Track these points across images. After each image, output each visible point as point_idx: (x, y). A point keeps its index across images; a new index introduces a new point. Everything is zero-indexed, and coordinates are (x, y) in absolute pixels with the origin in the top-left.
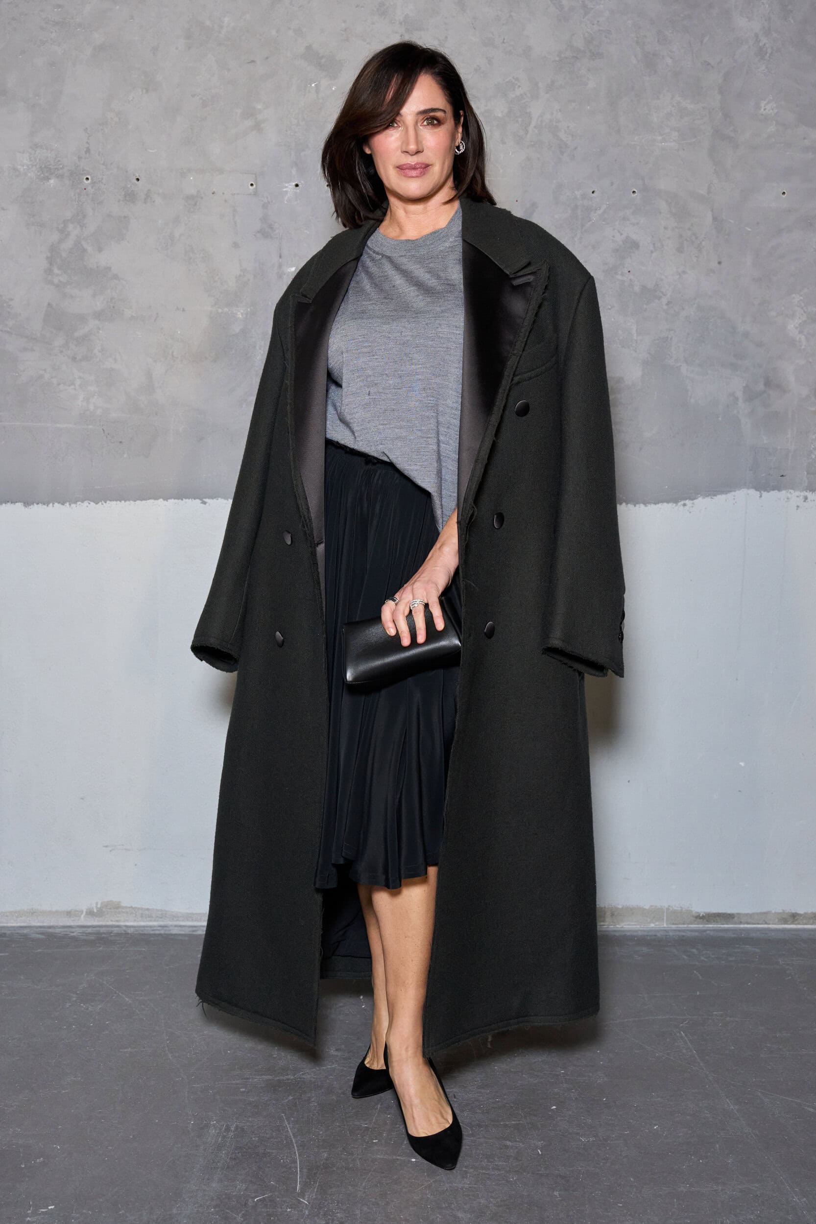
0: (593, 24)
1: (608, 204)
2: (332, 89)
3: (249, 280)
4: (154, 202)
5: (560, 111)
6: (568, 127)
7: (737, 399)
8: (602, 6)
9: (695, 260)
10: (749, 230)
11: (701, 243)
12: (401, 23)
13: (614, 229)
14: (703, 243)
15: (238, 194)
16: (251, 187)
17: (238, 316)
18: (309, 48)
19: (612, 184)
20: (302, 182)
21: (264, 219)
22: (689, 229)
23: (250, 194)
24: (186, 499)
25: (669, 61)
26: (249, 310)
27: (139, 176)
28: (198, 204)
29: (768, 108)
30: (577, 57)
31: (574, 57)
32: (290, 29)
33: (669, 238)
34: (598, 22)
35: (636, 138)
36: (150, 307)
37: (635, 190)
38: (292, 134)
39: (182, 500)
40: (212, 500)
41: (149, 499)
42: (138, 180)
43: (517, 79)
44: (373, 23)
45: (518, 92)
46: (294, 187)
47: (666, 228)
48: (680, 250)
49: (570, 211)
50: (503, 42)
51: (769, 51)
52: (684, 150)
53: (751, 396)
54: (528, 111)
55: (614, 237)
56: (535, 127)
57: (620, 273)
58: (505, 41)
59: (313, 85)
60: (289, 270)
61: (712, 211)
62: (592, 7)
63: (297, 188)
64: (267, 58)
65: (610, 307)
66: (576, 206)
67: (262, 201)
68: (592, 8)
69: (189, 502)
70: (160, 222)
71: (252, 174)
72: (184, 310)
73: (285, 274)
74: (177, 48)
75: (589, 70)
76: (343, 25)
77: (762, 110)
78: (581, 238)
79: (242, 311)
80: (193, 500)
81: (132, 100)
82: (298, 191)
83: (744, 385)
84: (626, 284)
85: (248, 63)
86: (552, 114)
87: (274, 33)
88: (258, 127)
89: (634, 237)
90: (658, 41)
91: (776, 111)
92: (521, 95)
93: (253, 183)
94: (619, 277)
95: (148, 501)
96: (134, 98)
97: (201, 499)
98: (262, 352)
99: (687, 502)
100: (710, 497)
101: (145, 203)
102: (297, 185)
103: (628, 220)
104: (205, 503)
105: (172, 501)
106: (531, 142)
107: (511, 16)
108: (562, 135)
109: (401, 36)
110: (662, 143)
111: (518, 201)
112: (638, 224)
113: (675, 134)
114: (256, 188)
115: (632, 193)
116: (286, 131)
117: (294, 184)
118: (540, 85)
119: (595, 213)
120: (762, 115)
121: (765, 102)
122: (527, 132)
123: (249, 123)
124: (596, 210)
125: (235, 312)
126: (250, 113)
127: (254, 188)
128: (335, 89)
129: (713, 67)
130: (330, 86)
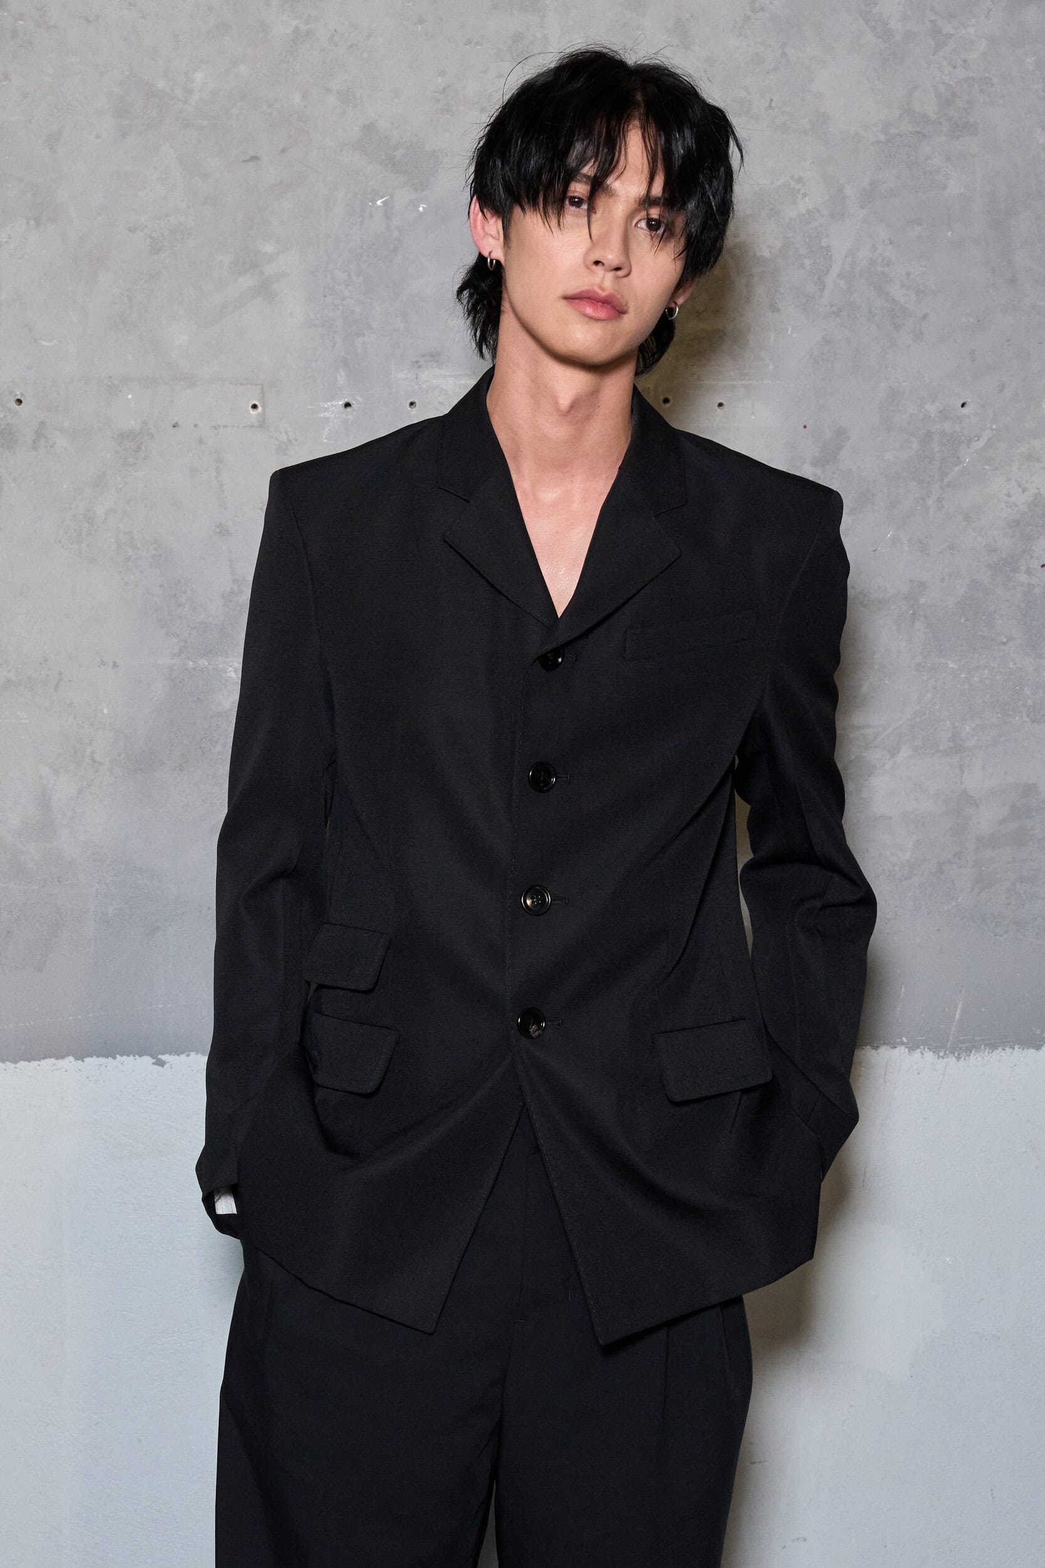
0: (954, 67)
1: (996, 430)
2: (418, 211)
4: (51, 446)
5: (891, 243)
6: (908, 274)
8: (971, 30)
13: (1009, 480)
15: (225, 426)
16: (253, 412)
17: (229, 675)
18: (369, 129)
19: (1002, 387)
20: (359, 398)
23: (252, 426)
24: (121, 1055)
27: (22, 395)
28: (143, 448)
30: (924, 136)
31: (916, 132)
32: (329, 91)
34: (965, 61)
36: (46, 660)
38: (336, 302)
39: (114, 1058)
40: (176, 1057)
41: (44, 1059)
42: (19, 401)
43: (800, 180)
45: (804, 205)
46: (342, 408)
49: (915, 446)
50: (770, 107)
54: (823, 244)
55: (1009, 495)
56: (839, 276)
57: (1023, 568)
58: (773, 105)
59: (379, 203)
62: (952, 31)
63: (349, 409)
64: (283, 151)
65: (1005, 640)
67: (277, 440)
68: (952, 35)
69: (129, 1061)
70: (65, 486)
71: (256, 385)
72: (115, 665)
74: (98, 137)
75: (948, 159)
76: (440, 80)
78: (940, 500)
80: (137, 1057)
81: (7, 242)
82: (350, 417)
84: (1037, 591)
85: (244, 161)
86: (874, 248)
87: (297, 98)
88: (266, 290)
92: (809, 211)
93: (257, 403)
94: (1023, 578)
95: (43, 1062)
96: (10, 237)
97: (154, 1058)
101: (35, 448)
102: (347, 405)
103: (1038, 460)
104: (161, 1064)
105: (92, 1061)
106: (832, 305)
107: (784, 54)
108: (896, 292)
111: (807, 426)
114: (263, 414)
116: (325, 296)
117: (342, 403)
118: (849, 191)
119: (969, 447)
122: (822, 286)
123: (247, 281)
124: (970, 441)
125: (221, 666)
126: (249, 263)
127: (259, 413)
128: (424, 209)
130: (414, 205)
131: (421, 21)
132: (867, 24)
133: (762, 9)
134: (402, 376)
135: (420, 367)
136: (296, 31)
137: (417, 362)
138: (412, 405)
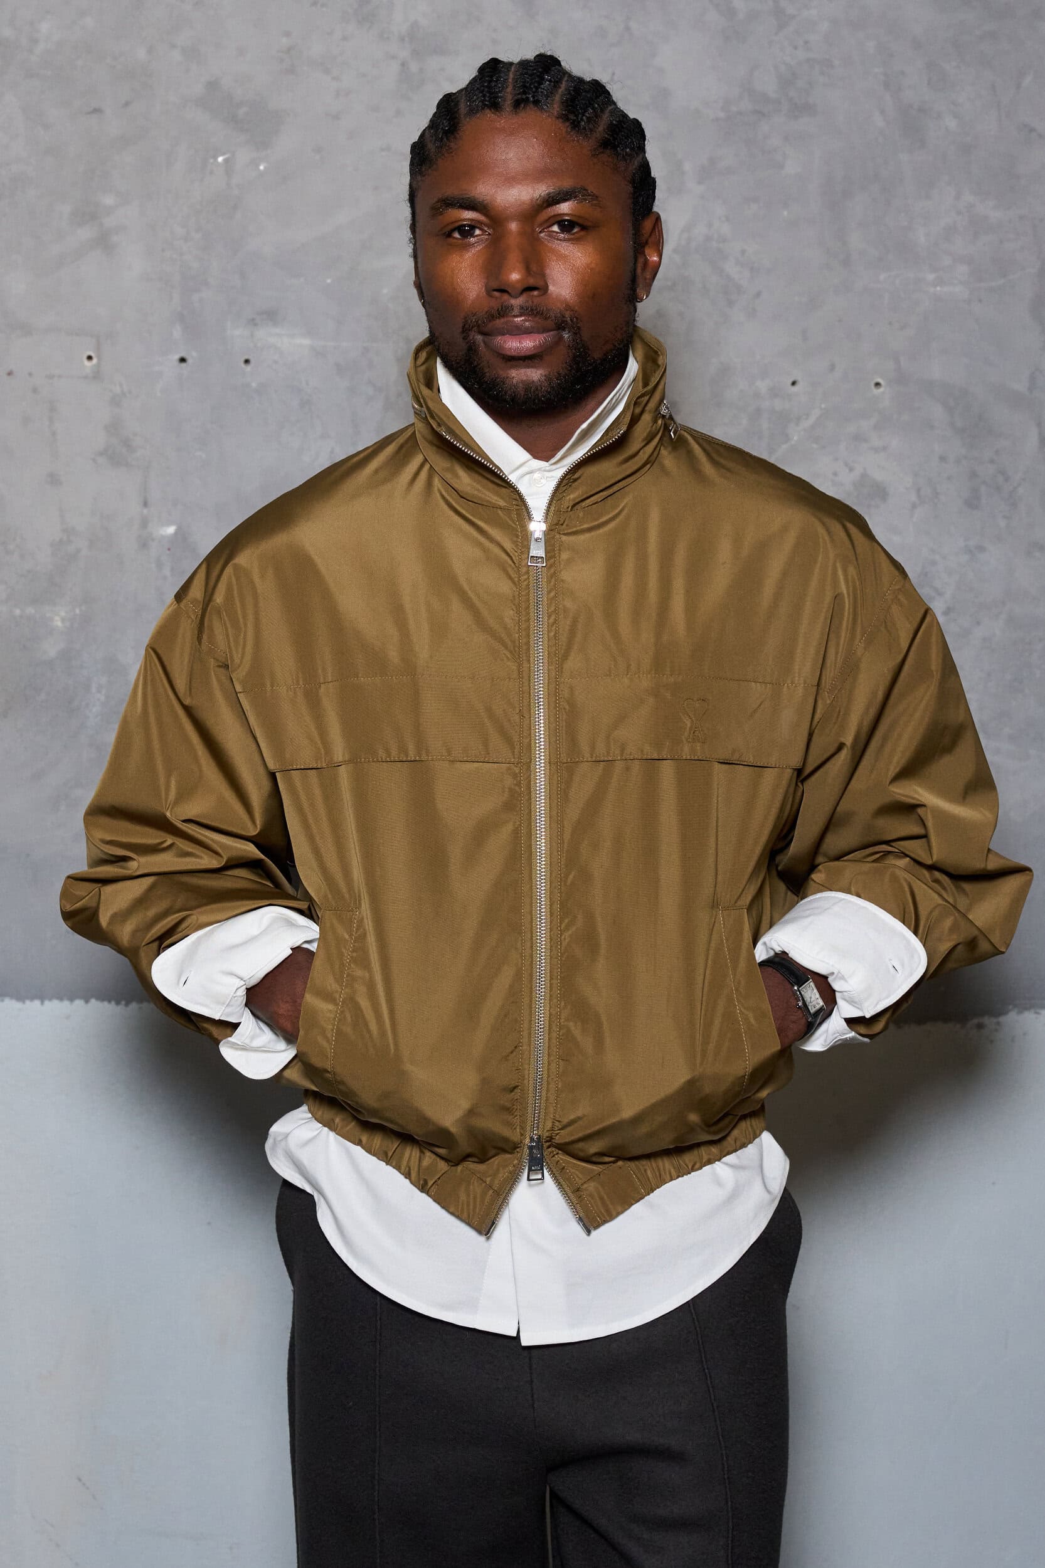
0: (796, 48)
1: (824, 409)
2: (259, 169)
3: (78, 551)
5: (727, 219)
6: (743, 252)
8: (814, 12)
9: (1002, 523)
11: (1015, 489)
12: (402, 39)
13: (836, 459)
14: (1021, 490)
15: (60, 376)
16: (87, 363)
17: (55, 624)
18: (213, 85)
19: (832, 367)
20: (194, 354)
21: (114, 427)
22: (992, 461)
23: (86, 377)
25: (952, 123)
26: (77, 611)
30: (764, 115)
33: (949, 478)
34: (806, 42)
35: (882, 277)
37: (879, 380)
38: (174, 257)
44: (345, 38)
46: (176, 363)
47: (943, 459)
48: (972, 503)
49: (745, 422)
52: (980, 301)
55: (835, 474)
56: (675, 251)
58: (616, 78)
59: (220, 159)
60: (164, 533)
61: (1039, 425)
62: (795, 12)
63: (183, 365)
64: (127, 104)
66: (758, 411)
67: (111, 391)
68: (794, 16)
71: (92, 336)
73: (153, 540)
75: (787, 138)
76: (284, 40)
79: (63, 614)
82: (186, 372)
85: (89, 113)
86: (710, 224)
87: (141, 54)
88: (104, 242)
89: (878, 476)
90: (928, 84)
93: (92, 354)
98: (103, 698)
99: (986, 1020)
100: (1032, 1011)
102: (183, 360)
103: (866, 440)
107: (628, 29)
108: (731, 268)
109: (403, 65)
110: (935, 286)
112: (885, 448)
113: (963, 270)
114: (98, 365)
115: (873, 384)
116: (163, 250)
117: (177, 357)
118: (687, 166)
119: (797, 425)
123: (85, 233)
124: (799, 419)
125: (48, 615)
126: (87, 214)
127: (95, 365)
128: (265, 168)
129: (1040, 136)
130: (255, 163)
134: (237, 333)
135: (256, 325)
137: (253, 320)
138: (247, 361)
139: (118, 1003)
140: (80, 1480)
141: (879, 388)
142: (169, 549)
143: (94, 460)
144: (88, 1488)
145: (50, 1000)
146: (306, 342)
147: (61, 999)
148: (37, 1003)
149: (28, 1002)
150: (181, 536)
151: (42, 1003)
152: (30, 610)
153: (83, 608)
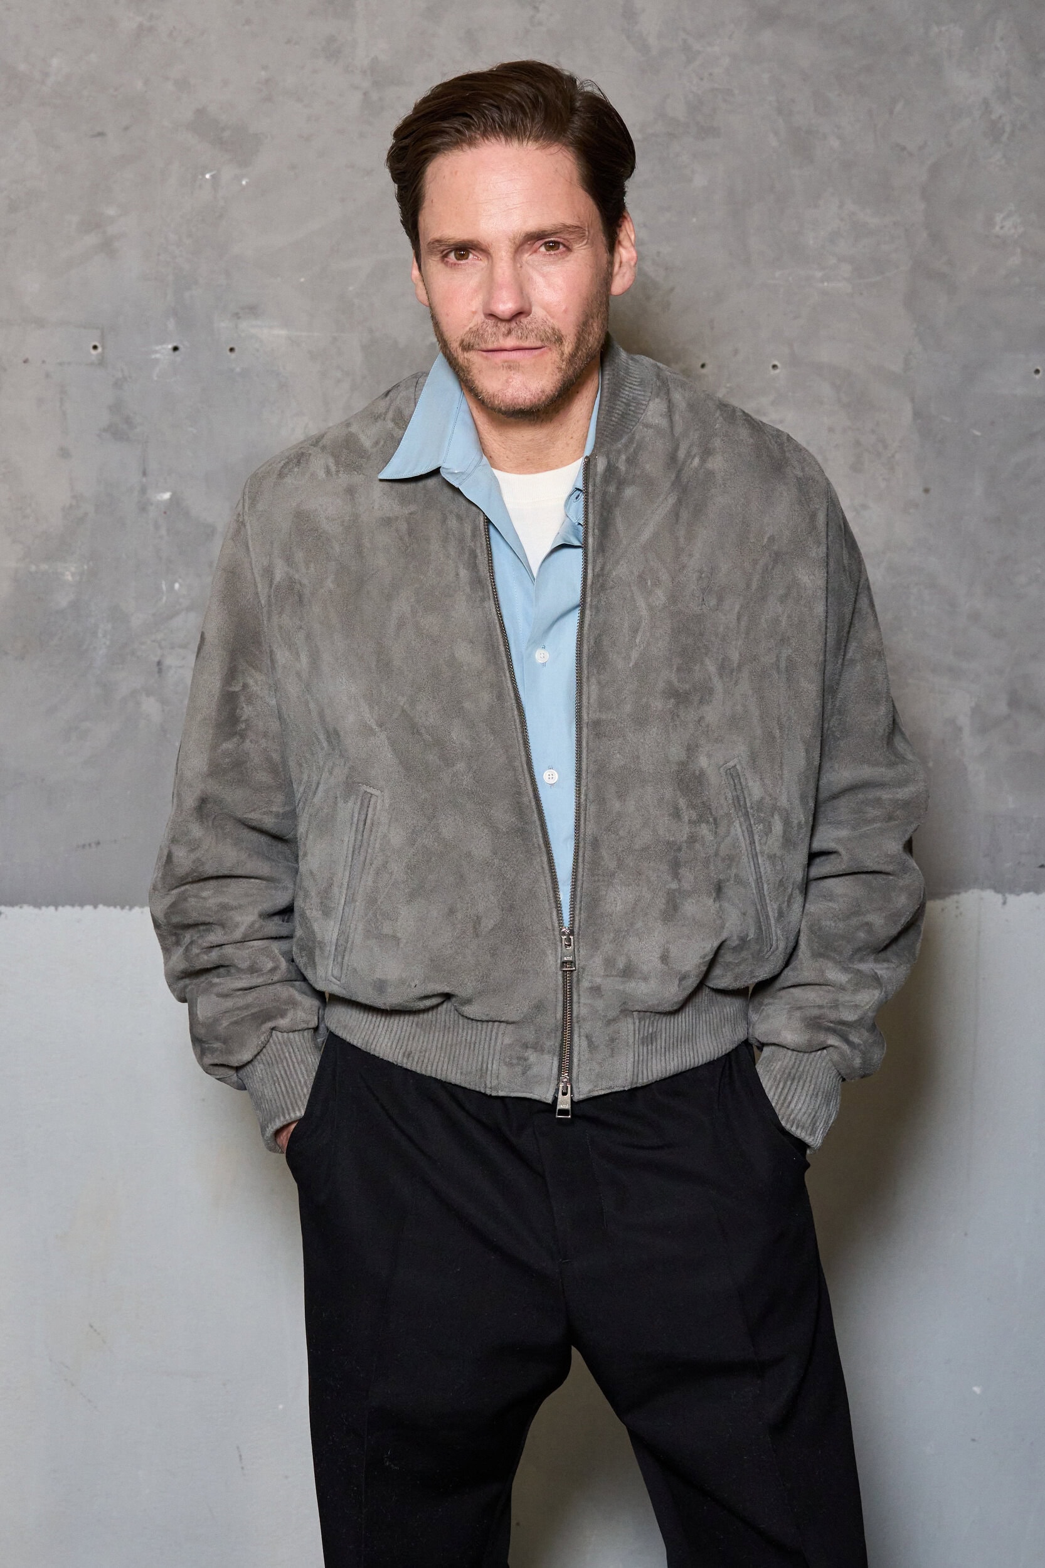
0: (702, 79)
2: (241, 184)
3: (86, 514)
7: (960, 729)
8: (716, 49)
9: (883, 485)
10: (978, 433)
11: (893, 456)
12: (364, 72)
14: (898, 456)
15: (69, 363)
16: (93, 352)
17: (66, 578)
18: (200, 112)
19: (736, 352)
20: (186, 343)
21: (116, 408)
22: (873, 431)
23: (92, 364)
25: (835, 143)
26: (86, 567)
29: (1007, 225)
30: (675, 137)
32: (167, 79)
33: (837, 446)
34: (710, 75)
35: (778, 274)
37: (776, 363)
38: (169, 260)
46: (171, 352)
47: (831, 430)
48: (857, 468)
51: (1008, 129)
52: (861, 294)
53: (985, 724)
59: (208, 176)
61: (912, 400)
62: (700, 49)
63: (177, 353)
64: (126, 129)
67: (114, 376)
68: (700, 52)
71: (97, 329)
73: (152, 504)
75: (694, 156)
76: (263, 73)
77: (997, 228)
79: (73, 569)
82: (178, 359)
83: (973, 704)
85: (94, 136)
87: (139, 85)
88: (107, 247)
90: (815, 110)
91: (1021, 230)
93: (97, 344)
98: (108, 643)
102: (176, 349)
108: (648, 267)
109: (365, 94)
110: (822, 281)
113: (846, 269)
114: (102, 355)
115: (771, 368)
116: (159, 254)
117: (170, 346)
120: (997, 237)
121: (1002, 216)
123: (91, 240)
125: (60, 570)
126: (93, 223)
127: (100, 354)
128: (246, 182)
129: (911, 155)
130: (238, 178)
131: (248, 22)
132: (628, 37)
133: (540, 24)
134: (223, 324)
135: (239, 318)
136: (141, 27)
137: (237, 314)
138: (232, 350)
139: (123, 908)
140: (91, 1327)
141: (775, 370)
142: (165, 513)
143: (99, 436)
144: (99, 1334)
145: (63, 906)
146: (283, 332)
147: (73, 905)
148: (52, 909)
149: (44, 908)
150: (175, 501)
151: (56, 909)
152: (44, 567)
153: (91, 563)
